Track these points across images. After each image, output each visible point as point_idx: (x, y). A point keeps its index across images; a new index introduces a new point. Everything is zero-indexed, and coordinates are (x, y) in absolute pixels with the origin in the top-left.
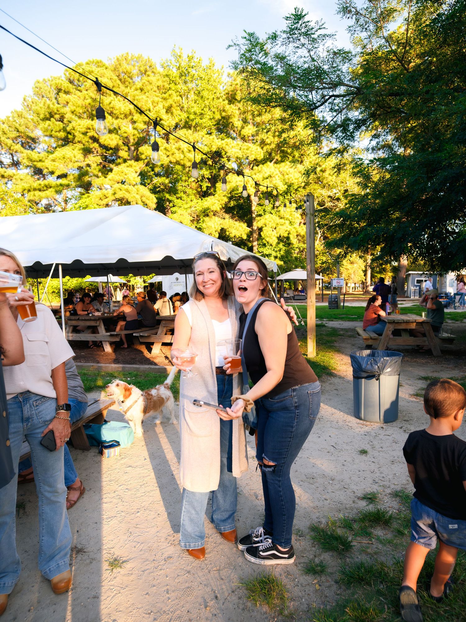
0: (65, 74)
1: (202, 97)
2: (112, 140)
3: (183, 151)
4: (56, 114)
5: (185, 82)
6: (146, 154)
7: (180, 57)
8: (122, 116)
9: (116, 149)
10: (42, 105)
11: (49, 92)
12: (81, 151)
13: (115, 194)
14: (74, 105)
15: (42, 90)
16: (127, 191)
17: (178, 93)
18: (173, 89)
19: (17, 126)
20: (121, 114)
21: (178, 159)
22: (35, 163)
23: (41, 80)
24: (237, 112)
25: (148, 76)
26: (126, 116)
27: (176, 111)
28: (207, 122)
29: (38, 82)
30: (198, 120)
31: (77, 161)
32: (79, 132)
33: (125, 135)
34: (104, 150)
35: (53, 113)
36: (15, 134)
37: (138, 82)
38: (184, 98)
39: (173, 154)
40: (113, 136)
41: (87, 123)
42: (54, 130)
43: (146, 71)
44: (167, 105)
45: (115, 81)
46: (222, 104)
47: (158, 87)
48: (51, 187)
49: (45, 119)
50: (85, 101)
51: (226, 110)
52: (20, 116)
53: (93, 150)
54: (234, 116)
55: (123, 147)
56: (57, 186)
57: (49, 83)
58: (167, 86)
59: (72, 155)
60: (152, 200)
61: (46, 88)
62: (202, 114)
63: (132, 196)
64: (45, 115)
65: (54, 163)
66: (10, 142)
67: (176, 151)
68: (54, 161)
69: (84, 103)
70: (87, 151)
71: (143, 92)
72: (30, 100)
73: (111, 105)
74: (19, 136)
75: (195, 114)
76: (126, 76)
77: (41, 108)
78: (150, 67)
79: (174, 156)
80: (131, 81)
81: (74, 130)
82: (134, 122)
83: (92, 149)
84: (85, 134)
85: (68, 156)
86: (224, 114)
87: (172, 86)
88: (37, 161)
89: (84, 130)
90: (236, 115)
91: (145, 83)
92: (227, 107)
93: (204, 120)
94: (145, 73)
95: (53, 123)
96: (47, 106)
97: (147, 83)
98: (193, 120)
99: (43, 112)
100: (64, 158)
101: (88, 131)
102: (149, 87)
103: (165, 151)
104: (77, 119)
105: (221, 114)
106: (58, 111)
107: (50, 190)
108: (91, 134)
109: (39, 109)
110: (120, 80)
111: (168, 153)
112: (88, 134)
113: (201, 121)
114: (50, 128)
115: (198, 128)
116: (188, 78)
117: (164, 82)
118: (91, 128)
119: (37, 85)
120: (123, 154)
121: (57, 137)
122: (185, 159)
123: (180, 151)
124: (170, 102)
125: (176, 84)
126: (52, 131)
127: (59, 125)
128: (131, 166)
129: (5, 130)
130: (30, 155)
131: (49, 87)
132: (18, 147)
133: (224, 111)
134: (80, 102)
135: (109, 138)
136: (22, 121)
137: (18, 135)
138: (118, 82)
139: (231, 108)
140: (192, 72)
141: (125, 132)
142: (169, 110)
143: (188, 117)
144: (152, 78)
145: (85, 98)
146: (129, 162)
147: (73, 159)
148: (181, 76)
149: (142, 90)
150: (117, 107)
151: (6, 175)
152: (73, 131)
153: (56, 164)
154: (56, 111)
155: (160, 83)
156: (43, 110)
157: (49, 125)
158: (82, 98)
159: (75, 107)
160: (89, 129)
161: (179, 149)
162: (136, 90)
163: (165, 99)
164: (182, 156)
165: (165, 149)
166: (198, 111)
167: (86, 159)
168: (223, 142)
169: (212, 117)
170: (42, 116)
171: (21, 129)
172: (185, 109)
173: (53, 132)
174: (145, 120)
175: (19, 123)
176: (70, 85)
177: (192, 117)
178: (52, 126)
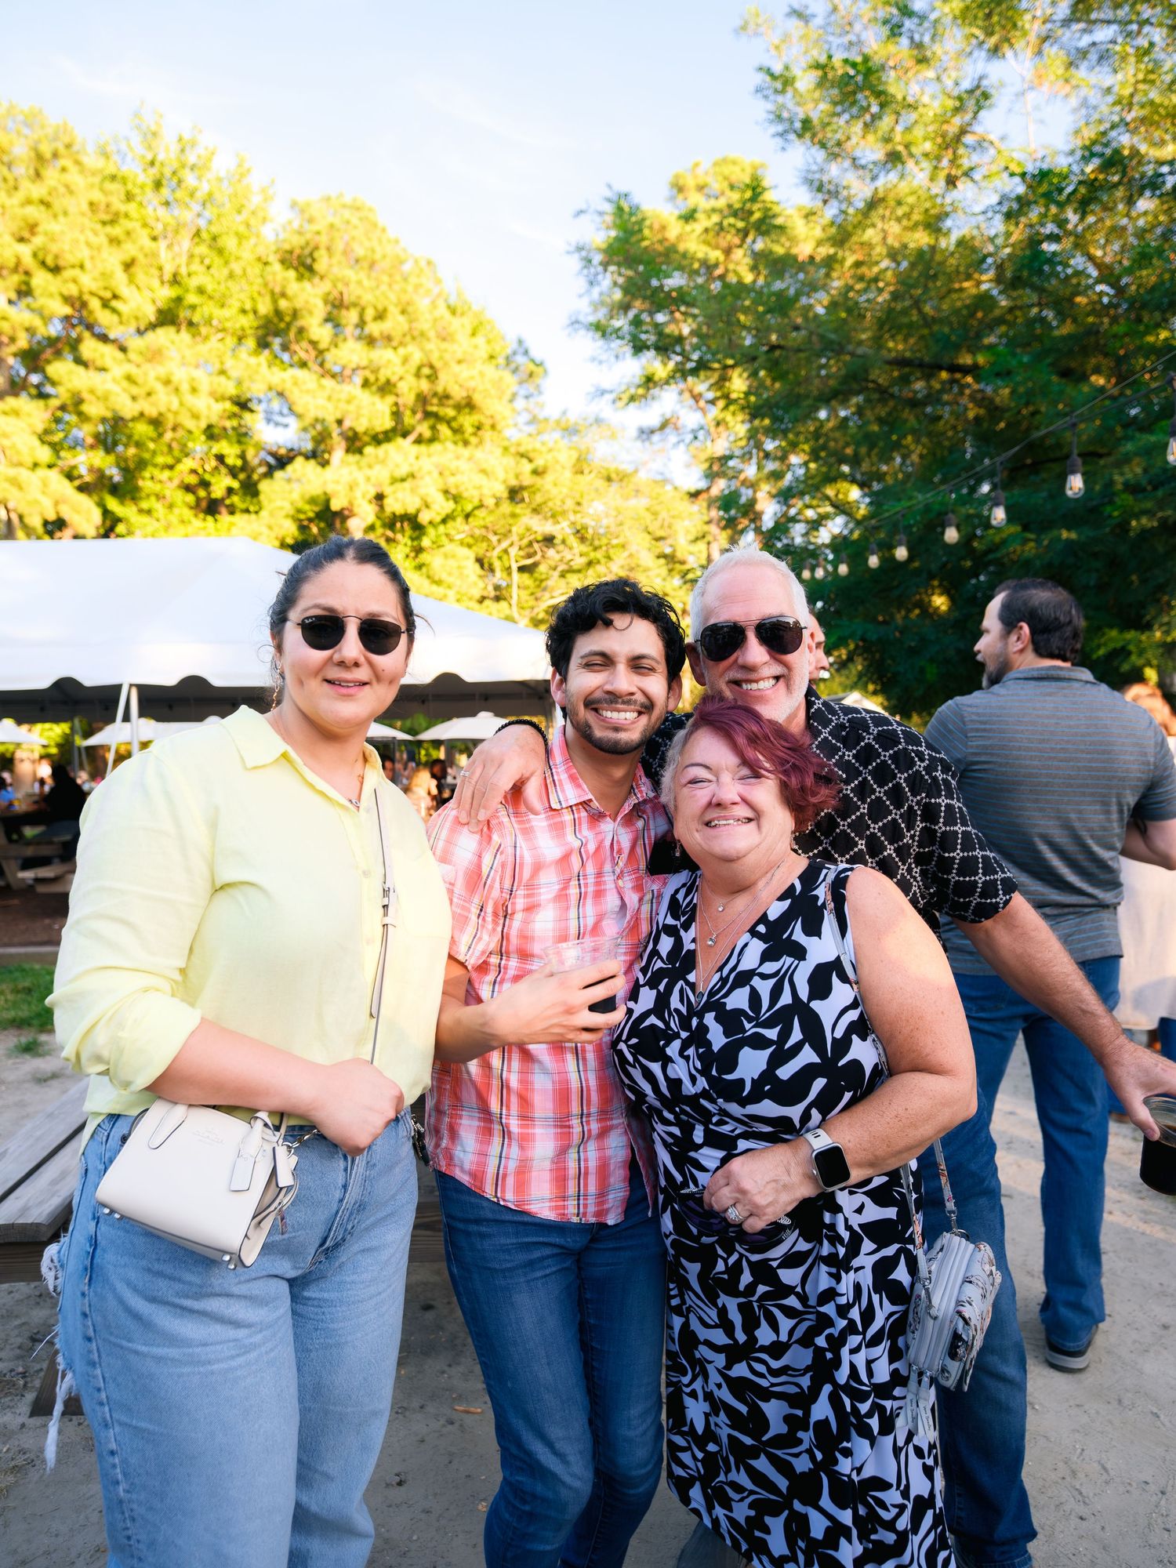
1: (218, 252)
3: (177, 390)
6: (70, 386)
7: (154, 134)
17: (147, 231)
18: (135, 216)
21: (163, 410)
24: (320, 306)
25: (64, 170)
27: (146, 277)
30: (209, 309)
38: (163, 244)
39: (149, 394)
43: (55, 156)
44: (122, 256)
46: (279, 278)
47: (91, 204)
51: (290, 292)
54: (311, 313)
58: (117, 205)
60: (89, 513)
67: (159, 387)
75: (202, 292)
78: (68, 146)
79: (152, 400)
86: (282, 304)
87: (132, 206)
90: (315, 312)
91: (55, 189)
92: (294, 287)
93: (225, 312)
94: (53, 163)
97: (62, 190)
98: (192, 307)
102: (67, 202)
103: (125, 384)
105: (274, 303)
111: (135, 390)
117: (107, 193)
122: (184, 410)
123: (171, 388)
124: (129, 250)
133: (283, 295)
139: (303, 290)
140: (190, 179)
143: (178, 299)
144: (74, 177)
148: (156, 186)
155: (97, 196)
161: (167, 382)
162: (28, 202)
163: (114, 241)
164: (175, 403)
165: (129, 378)
166: (211, 286)
169: (249, 306)
172: (170, 275)
174: (66, 293)
177: (190, 298)
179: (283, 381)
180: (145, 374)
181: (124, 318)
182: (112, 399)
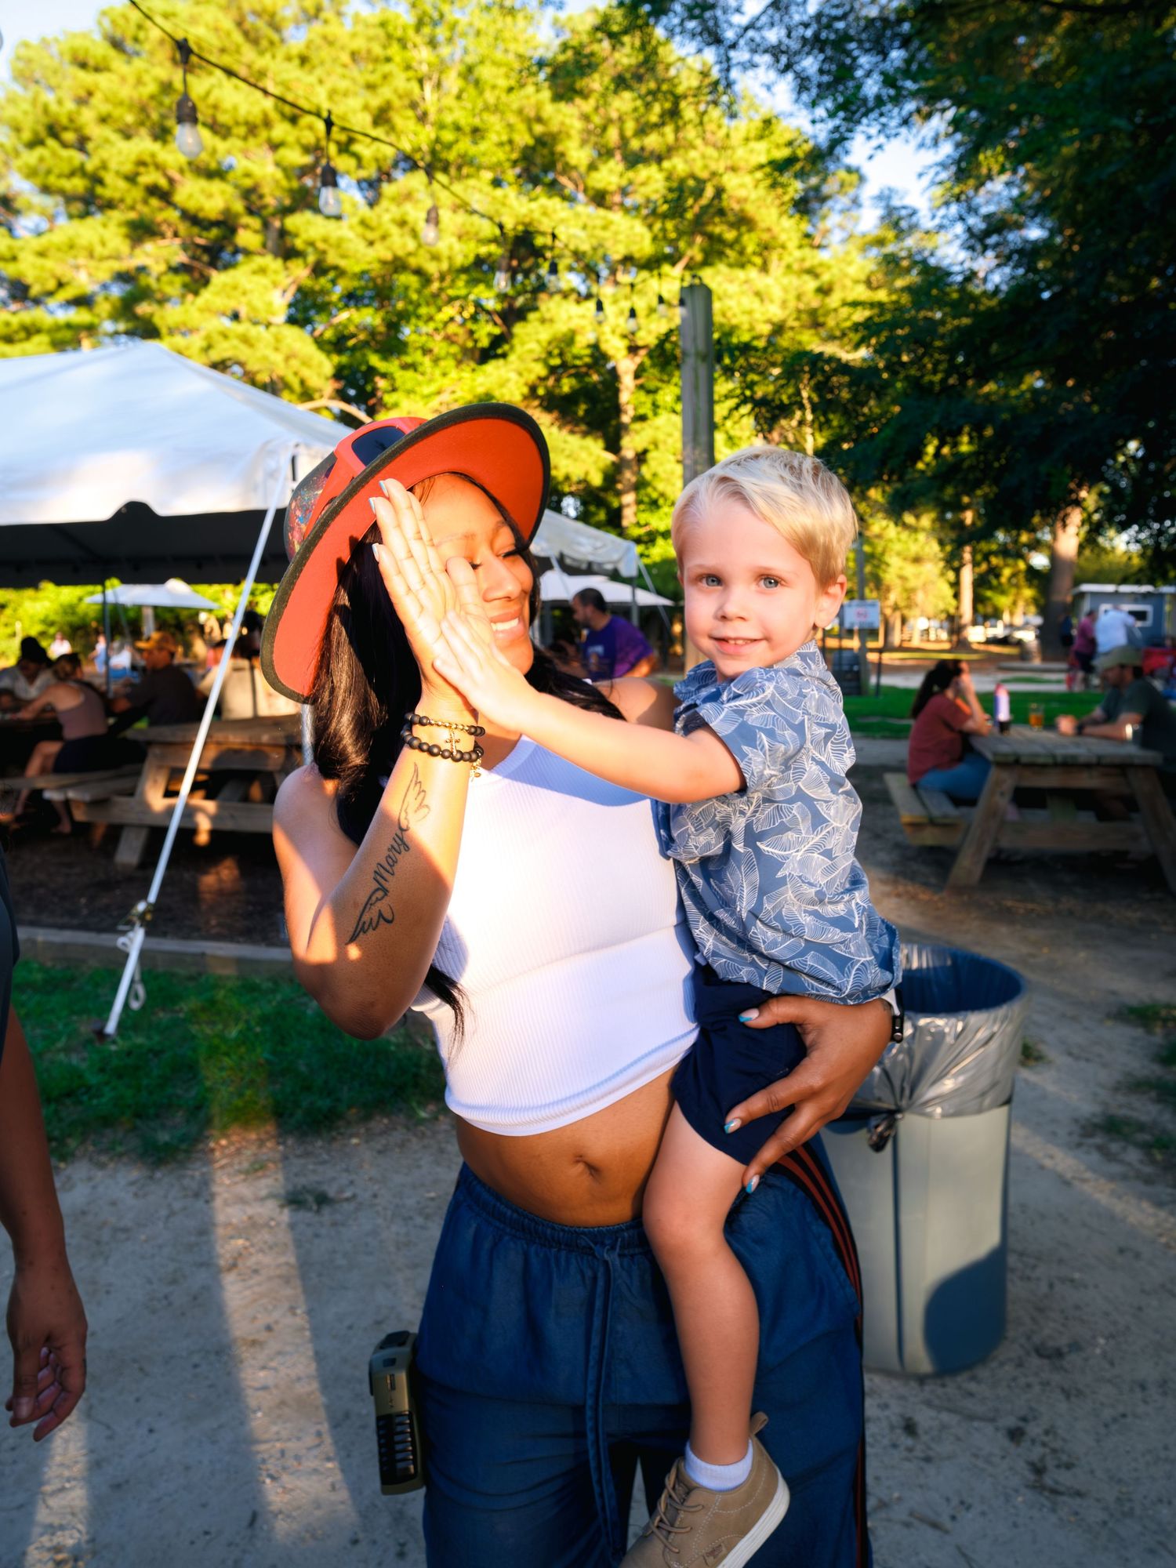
0: (100, 24)
1: (477, 83)
2: (210, 196)
4: (66, 129)
5: (433, 43)
6: (306, 235)
8: (242, 130)
9: (227, 225)
10: (27, 106)
11: (53, 71)
12: (124, 230)
13: (208, 348)
14: (107, 100)
15: (34, 65)
16: (246, 340)
17: (411, 74)
18: (397, 59)
20: (237, 123)
21: (401, 253)
23: (34, 41)
24: (578, 125)
26: (252, 130)
27: (403, 120)
28: (489, 150)
29: (26, 45)
30: (465, 145)
31: (109, 257)
33: (248, 183)
34: (196, 230)
35: (57, 128)
37: (297, 39)
38: (428, 86)
39: (384, 238)
40: (216, 186)
41: (139, 149)
42: (56, 171)
43: (319, 9)
44: (376, 102)
45: (228, 34)
46: (533, 100)
47: (353, 53)
48: (38, 331)
49: (35, 143)
50: (141, 88)
51: (546, 117)
53: (164, 228)
54: (568, 136)
55: (246, 220)
56: (57, 328)
57: (55, 50)
58: (377, 50)
59: (95, 240)
60: (320, 369)
61: (47, 61)
62: (476, 131)
63: (259, 354)
64: (36, 132)
67: (394, 230)
68: (41, 254)
69: (135, 95)
70: (142, 231)
71: (307, 66)
73: (211, 100)
75: (458, 128)
76: (261, 24)
77: (26, 113)
79: (388, 242)
80: (275, 37)
81: (105, 168)
82: (275, 146)
83: (159, 225)
84: (131, 179)
85: (85, 242)
86: (538, 129)
87: (394, 50)
89: (128, 168)
90: (574, 133)
91: (314, 42)
92: (549, 109)
93: (483, 146)
94: (316, 17)
95: (54, 154)
96: (41, 106)
97: (320, 42)
98: (449, 146)
99: (31, 124)
100: (72, 247)
101: (142, 169)
102: (325, 53)
103: (360, 229)
104: (115, 137)
105: (530, 130)
106: (71, 120)
107: (37, 339)
108: (149, 177)
109: (20, 116)
110: (246, 34)
111: (370, 235)
112: (140, 179)
113: (473, 150)
114: (43, 168)
115: (465, 171)
116: (442, 33)
117: (370, 39)
118: (150, 161)
119: (23, 52)
120: (247, 238)
121: (62, 192)
122: (422, 252)
123: (406, 229)
124: (386, 93)
125: (404, 47)
126: (49, 172)
127: (70, 159)
128: (262, 271)
131: (55, 57)
133: (539, 119)
134: (126, 92)
135: (203, 191)
138: (238, 37)
141: (247, 175)
142: (381, 117)
143: (438, 140)
145: (139, 82)
146: (258, 261)
147: (99, 250)
148: (419, 25)
149: (304, 60)
150: (227, 104)
152: (103, 172)
154: (64, 121)
155: (359, 44)
156: (32, 117)
157: (41, 159)
158: (131, 80)
159: (110, 106)
160: (145, 164)
161: (402, 223)
162: (289, 59)
163: (371, 87)
164: (411, 245)
165: (364, 223)
166: (466, 120)
167: (138, 251)
168: (533, 205)
169: (505, 138)
170: (27, 135)
172: (432, 117)
173: (53, 178)
174: (304, 141)
176: (112, 53)
177: (448, 136)
178: (50, 161)
179: (532, 211)
180: (379, 217)
181: (365, 162)
182: (345, 245)
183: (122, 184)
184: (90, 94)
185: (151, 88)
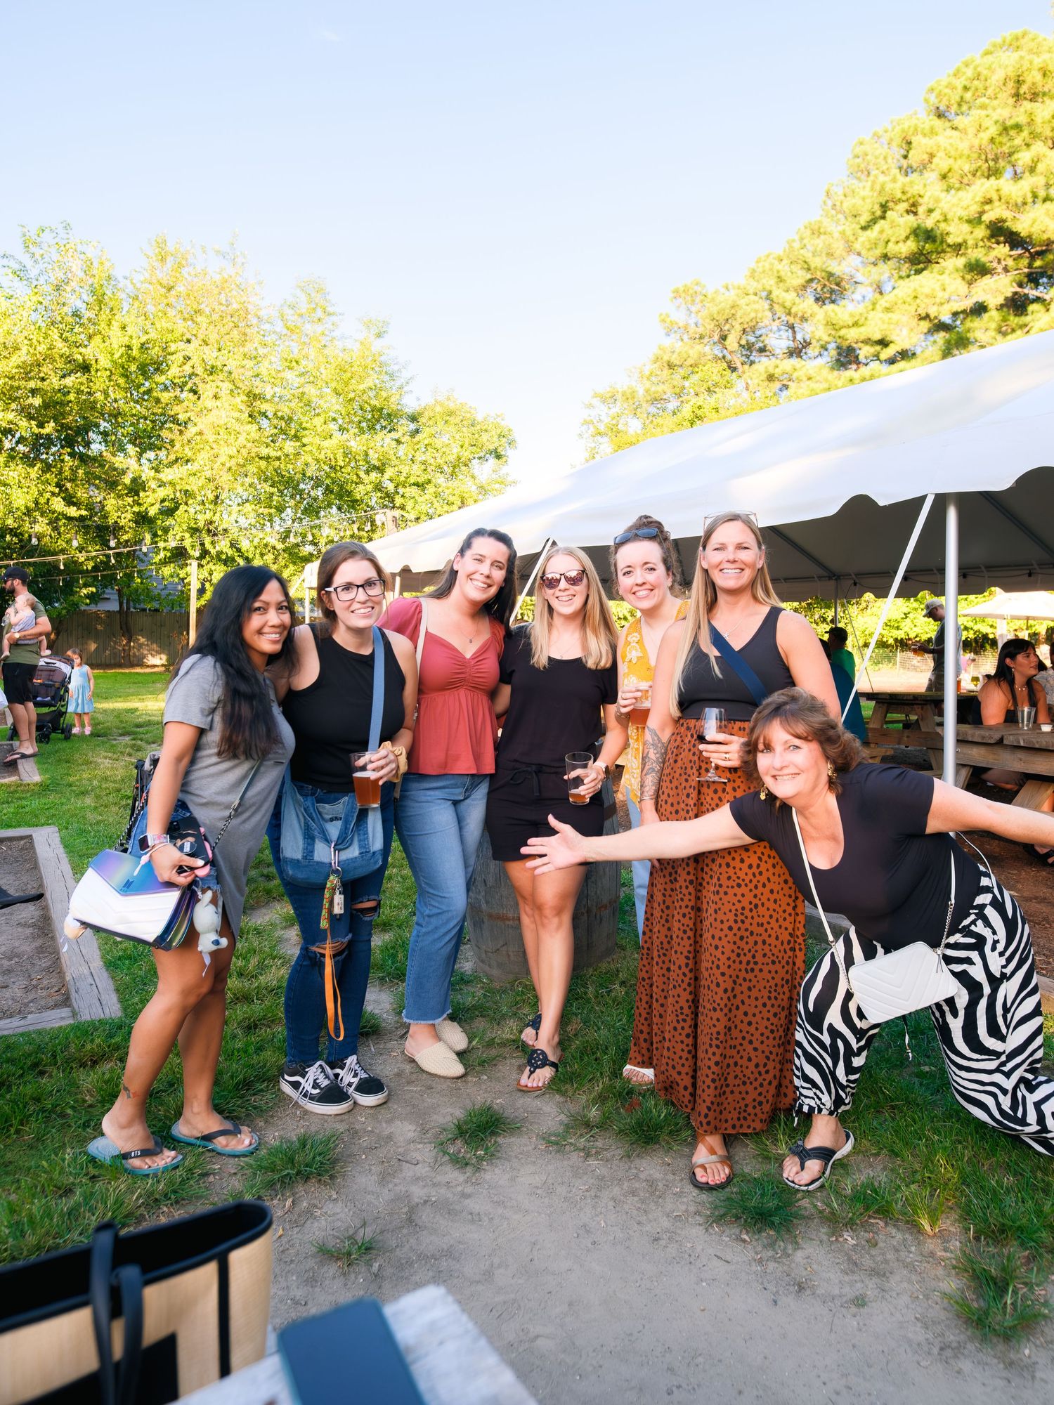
0: (927, 101)
4: (899, 200)
10: (867, 192)
11: (885, 158)
12: (960, 273)
14: (948, 156)
15: (868, 157)
19: (808, 255)
22: (842, 332)
23: (868, 137)
29: (861, 144)
32: (960, 219)
35: (891, 202)
36: (801, 277)
41: (983, 189)
42: (893, 239)
49: (871, 223)
50: (982, 135)
52: (817, 232)
53: (994, 264)
57: (885, 139)
59: (937, 287)
61: (878, 152)
64: (873, 213)
65: (890, 315)
66: (789, 298)
68: (888, 310)
69: (976, 142)
70: (976, 271)
72: (840, 192)
74: (811, 280)
77: (864, 199)
81: (946, 220)
83: (989, 263)
84: (975, 221)
85: (927, 290)
88: (849, 327)
89: (973, 210)
95: (892, 222)
96: (878, 187)
99: (866, 205)
100: (916, 297)
101: (987, 207)
106: (903, 193)
108: (993, 214)
109: (859, 203)
112: (984, 218)
118: (995, 197)
119: (859, 150)
121: (899, 257)
126: (887, 242)
127: (907, 224)
129: (782, 274)
130: (832, 315)
131: (886, 147)
132: (807, 304)
134: (966, 145)
136: (819, 243)
137: (809, 276)
151: (777, 372)
152: (943, 226)
153: (894, 316)
154: (899, 195)
156: (868, 201)
157: (882, 232)
158: (971, 131)
159: (951, 161)
160: (989, 201)
170: (865, 219)
171: (816, 262)
173: (890, 244)
175: (811, 249)
178: (889, 232)
183: (966, 228)
184: (932, 156)
185: (993, 130)
